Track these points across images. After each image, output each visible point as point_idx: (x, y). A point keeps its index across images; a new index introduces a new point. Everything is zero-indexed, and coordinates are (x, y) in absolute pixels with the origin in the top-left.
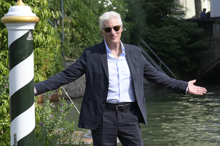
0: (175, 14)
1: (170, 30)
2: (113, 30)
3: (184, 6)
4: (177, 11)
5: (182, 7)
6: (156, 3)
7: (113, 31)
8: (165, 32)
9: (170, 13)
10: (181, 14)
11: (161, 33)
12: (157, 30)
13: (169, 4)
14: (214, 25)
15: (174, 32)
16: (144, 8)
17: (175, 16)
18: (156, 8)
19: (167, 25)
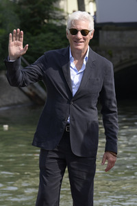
0: (55, 19)
1: (48, 38)
2: (79, 33)
3: (65, 10)
4: (57, 15)
5: (62, 11)
6: (31, 6)
7: (80, 35)
8: (43, 40)
9: (49, 18)
10: (61, 19)
11: (37, 42)
12: (33, 38)
13: (47, 7)
14: (100, 32)
15: (53, 40)
16: (17, 12)
17: (54, 22)
18: (32, 12)
19: (44, 32)
